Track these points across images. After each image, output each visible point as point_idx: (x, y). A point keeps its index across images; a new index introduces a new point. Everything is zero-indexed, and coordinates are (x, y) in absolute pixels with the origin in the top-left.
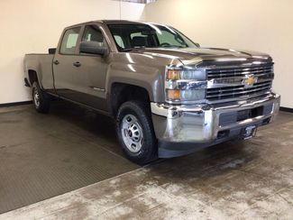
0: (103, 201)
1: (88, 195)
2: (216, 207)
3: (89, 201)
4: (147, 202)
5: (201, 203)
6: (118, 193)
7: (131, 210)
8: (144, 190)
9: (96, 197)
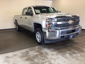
0: (33, 51)
1: (30, 50)
2: (61, 54)
3: (30, 51)
4: (43, 52)
5: (57, 53)
6: (37, 50)
7: (39, 54)
8: (43, 49)
9: (31, 50)
